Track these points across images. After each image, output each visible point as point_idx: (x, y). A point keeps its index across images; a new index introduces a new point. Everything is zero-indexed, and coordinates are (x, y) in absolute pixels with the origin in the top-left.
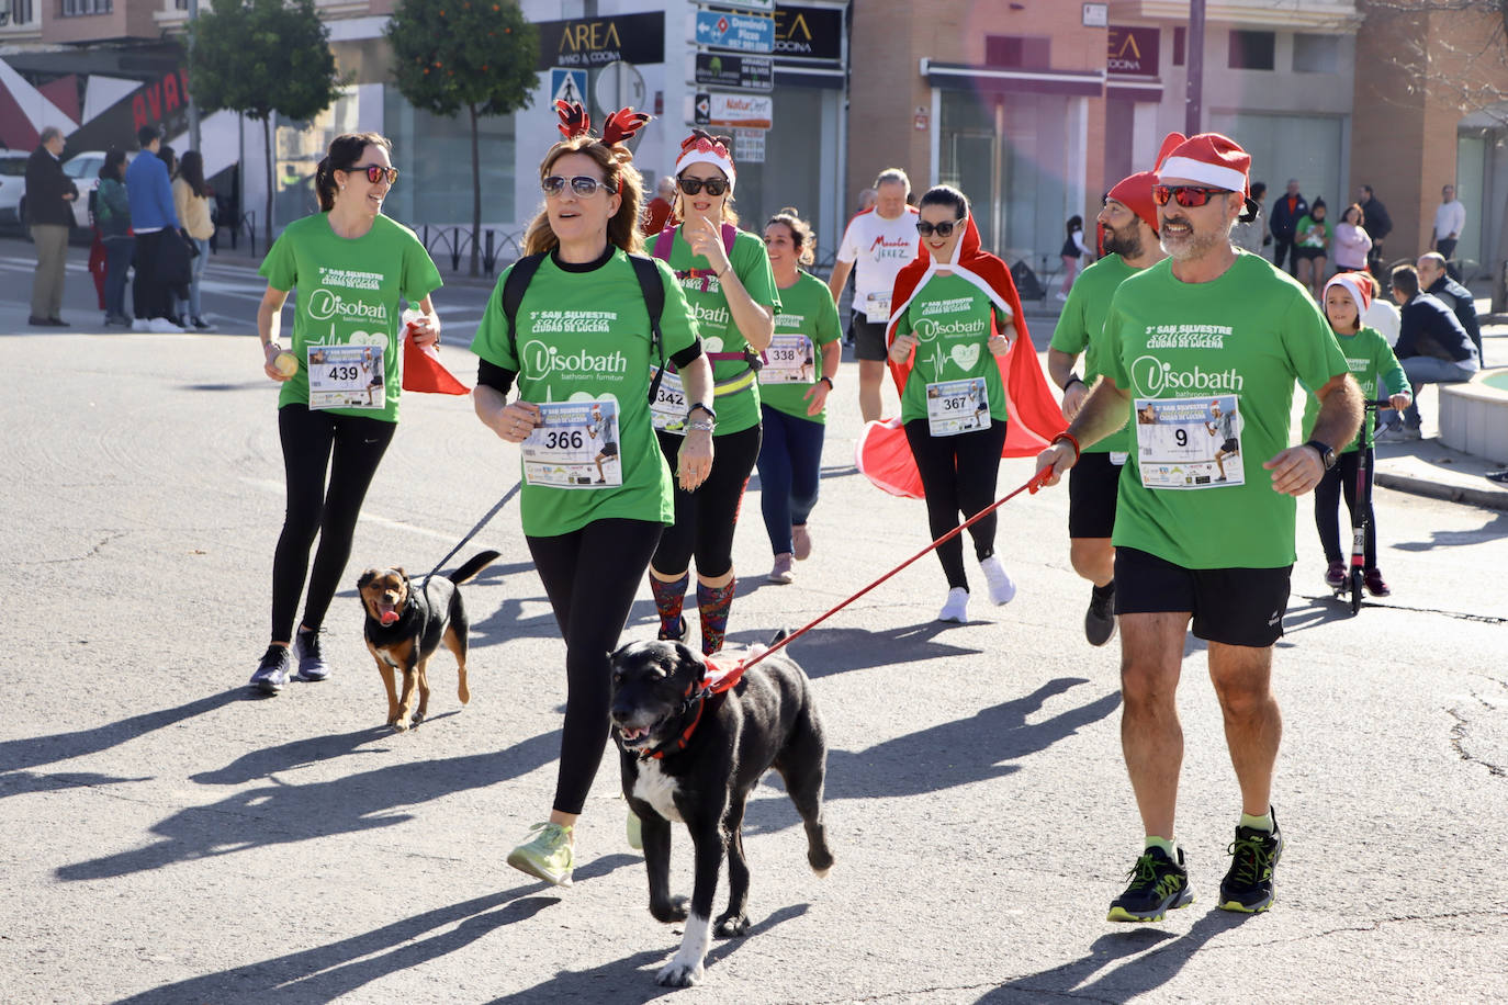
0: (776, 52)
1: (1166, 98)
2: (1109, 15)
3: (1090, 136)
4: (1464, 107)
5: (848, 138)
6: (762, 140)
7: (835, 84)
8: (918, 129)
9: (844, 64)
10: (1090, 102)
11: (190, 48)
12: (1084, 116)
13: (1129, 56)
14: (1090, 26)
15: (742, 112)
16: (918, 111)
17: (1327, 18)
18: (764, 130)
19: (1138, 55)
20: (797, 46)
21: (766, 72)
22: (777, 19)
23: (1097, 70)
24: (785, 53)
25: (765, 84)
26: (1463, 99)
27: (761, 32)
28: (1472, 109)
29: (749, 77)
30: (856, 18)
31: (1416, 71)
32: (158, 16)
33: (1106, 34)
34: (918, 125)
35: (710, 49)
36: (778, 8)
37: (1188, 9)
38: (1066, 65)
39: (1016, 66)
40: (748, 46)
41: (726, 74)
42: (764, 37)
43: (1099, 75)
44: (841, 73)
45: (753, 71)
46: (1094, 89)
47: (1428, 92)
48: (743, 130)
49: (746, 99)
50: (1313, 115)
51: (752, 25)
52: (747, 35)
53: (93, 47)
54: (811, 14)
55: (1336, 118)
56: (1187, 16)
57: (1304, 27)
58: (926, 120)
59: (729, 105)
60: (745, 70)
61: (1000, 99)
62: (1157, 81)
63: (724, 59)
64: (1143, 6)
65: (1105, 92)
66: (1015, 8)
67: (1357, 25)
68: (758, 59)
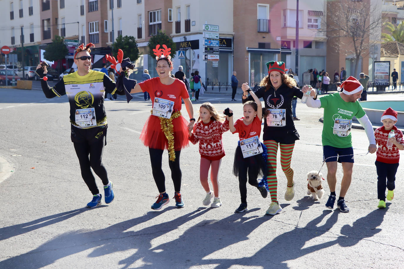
1: (292, 53)
2: (281, 39)
4: (346, 54)
5: (233, 62)
6: (218, 63)
7: (231, 52)
8: (246, 60)
9: (232, 49)
10: (278, 55)
11: (113, 49)
12: (277, 57)
13: (285, 46)
14: (278, 41)
15: (213, 58)
16: (246, 57)
17: (321, 38)
18: (218, 61)
19: (287, 46)
20: (224, 45)
21: (218, 50)
22: (220, 41)
23: (279, 49)
24: (221, 47)
25: (218, 53)
26: (346, 53)
27: (217, 43)
28: (348, 55)
29: (215, 51)
30: (234, 40)
31: (338, 48)
32: (107, 43)
33: (280, 42)
34: (247, 59)
35: (207, 46)
36: (220, 38)
37: (295, 37)
38: (273, 48)
39: (264, 48)
40: (214, 46)
41: (210, 51)
43: (280, 49)
44: (232, 50)
45: (215, 50)
46: (279, 52)
47: (340, 52)
48: (214, 61)
49: (214, 55)
50: (319, 56)
51: (215, 42)
52: (214, 44)
53: (96, 49)
54: (226, 39)
55: (323, 57)
56: (295, 38)
57: (317, 40)
58: (248, 58)
59: (211, 56)
60: (214, 50)
61: (261, 54)
62: (291, 51)
63: (210, 48)
64: (287, 37)
65: (281, 53)
66: (264, 37)
67: (327, 40)
68: (216, 48)
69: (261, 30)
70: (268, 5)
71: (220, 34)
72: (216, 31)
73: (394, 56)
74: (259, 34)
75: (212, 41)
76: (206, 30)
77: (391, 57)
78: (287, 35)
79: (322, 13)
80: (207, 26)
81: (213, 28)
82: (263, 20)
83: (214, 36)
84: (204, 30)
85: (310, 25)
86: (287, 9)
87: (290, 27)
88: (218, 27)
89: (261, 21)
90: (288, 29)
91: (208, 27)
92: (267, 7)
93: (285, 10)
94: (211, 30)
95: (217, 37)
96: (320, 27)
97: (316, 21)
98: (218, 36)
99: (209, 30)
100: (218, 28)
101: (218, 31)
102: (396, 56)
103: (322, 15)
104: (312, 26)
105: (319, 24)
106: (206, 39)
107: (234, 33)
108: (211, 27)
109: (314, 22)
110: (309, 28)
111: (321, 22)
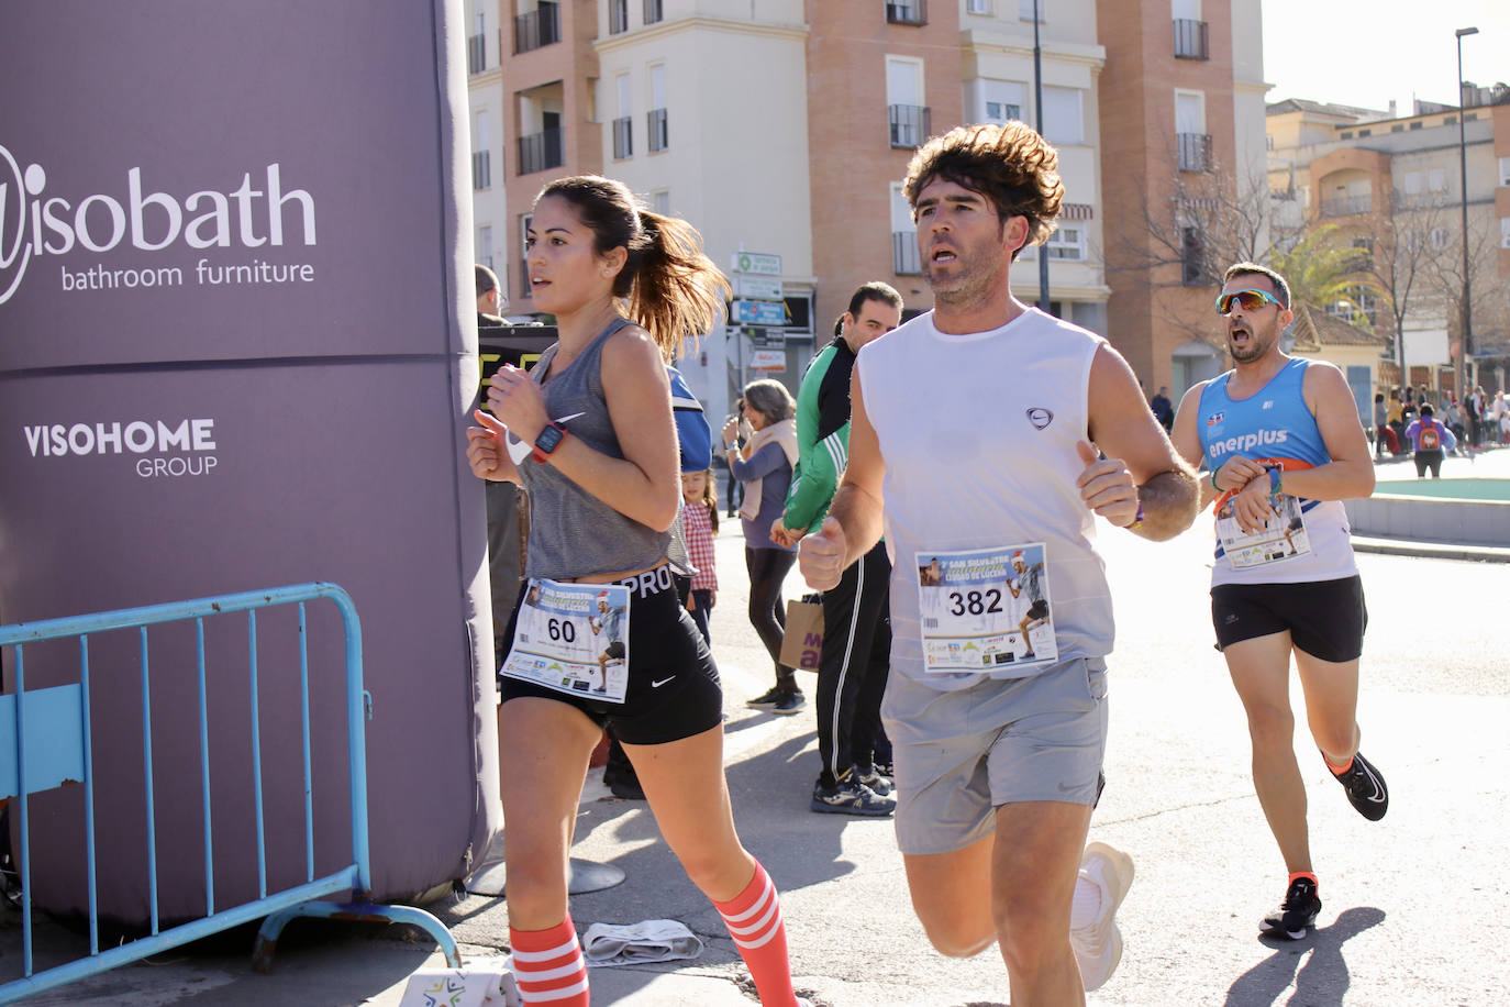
0: (785, 325)
7: (807, 342)
9: (812, 330)
15: (768, 362)
20: (793, 321)
21: (779, 336)
24: (790, 325)
25: (780, 345)
27: (777, 314)
29: (770, 340)
30: (818, 302)
35: (748, 324)
40: (769, 322)
41: (759, 339)
42: (778, 316)
44: (811, 336)
45: (773, 337)
49: (769, 354)
51: (771, 309)
52: (769, 315)
54: (797, 301)
57: (1079, 299)
59: (761, 358)
60: (769, 336)
63: (756, 330)
66: (915, 292)
67: (1107, 297)
68: (776, 330)
69: (907, 268)
71: (785, 285)
72: (775, 273)
74: (900, 281)
76: (742, 270)
79: (1091, 212)
80: (744, 257)
81: (766, 264)
83: (772, 289)
84: (736, 271)
85: (1054, 248)
88: (777, 259)
89: (906, 240)
91: (748, 260)
94: (758, 271)
95: (777, 292)
96: (1085, 254)
97: (1072, 235)
99: (751, 270)
100: (777, 265)
101: (778, 273)
103: (1091, 217)
104: (1061, 253)
105: (1082, 245)
106: (743, 300)
107: (814, 280)
108: (758, 261)
109: (1067, 240)
110: (1053, 259)
111: (1088, 240)
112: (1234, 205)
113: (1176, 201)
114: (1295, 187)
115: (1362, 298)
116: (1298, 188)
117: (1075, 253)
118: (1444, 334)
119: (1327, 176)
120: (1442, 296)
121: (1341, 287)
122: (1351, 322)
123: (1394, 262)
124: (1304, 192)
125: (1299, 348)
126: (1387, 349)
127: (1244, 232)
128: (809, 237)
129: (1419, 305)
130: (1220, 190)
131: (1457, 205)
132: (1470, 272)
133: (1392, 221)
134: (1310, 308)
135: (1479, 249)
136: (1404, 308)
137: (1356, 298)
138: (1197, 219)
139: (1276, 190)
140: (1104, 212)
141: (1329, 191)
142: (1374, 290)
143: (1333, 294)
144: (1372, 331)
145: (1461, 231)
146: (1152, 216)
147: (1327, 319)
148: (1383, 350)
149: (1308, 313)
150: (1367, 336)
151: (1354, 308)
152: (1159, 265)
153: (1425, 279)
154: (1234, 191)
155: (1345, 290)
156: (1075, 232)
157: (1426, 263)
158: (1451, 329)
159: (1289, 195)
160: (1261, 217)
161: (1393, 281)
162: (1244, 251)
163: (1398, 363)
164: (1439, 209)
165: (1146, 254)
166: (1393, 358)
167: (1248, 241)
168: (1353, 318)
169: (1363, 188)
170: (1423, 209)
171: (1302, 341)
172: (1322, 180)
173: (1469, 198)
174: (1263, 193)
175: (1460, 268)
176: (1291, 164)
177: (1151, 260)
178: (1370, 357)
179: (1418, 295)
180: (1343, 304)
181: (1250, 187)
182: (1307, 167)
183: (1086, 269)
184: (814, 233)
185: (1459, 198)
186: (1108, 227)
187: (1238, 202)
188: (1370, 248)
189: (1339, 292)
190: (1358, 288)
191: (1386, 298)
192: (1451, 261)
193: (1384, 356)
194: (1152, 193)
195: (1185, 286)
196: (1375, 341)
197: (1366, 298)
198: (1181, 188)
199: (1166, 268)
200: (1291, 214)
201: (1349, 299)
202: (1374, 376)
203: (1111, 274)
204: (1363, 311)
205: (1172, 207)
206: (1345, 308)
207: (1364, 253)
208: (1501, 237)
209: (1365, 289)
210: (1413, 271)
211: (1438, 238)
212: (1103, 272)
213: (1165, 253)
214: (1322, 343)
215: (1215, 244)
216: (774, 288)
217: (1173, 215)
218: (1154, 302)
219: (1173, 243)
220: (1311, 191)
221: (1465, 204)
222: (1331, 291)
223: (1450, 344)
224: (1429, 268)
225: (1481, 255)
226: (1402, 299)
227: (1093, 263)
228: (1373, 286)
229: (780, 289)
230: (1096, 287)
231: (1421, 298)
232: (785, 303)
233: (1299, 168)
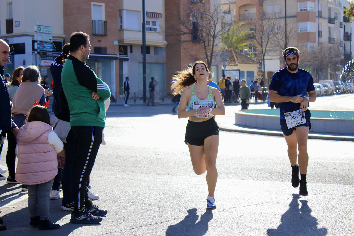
0: (53, 51)
1: (129, 60)
2: (118, 43)
3: (116, 68)
10: (116, 61)
12: (114, 64)
13: (121, 51)
14: (115, 45)
15: (47, 64)
19: (123, 51)
21: (51, 55)
23: (117, 54)
24: (55, 51)
25: (52, 58)
29: (48, 56)
33: (118, 47)
35: (40, 50)
38: (110, 53)
39: (100, 53)
40: (48, 50)
41: (44, 56)
42: (51, 48)
43: (117, 55)
45: (49, 55)
46: (116, 58)
49: (48, 61)
50: (158, 63)
51: (48, 45)
52: (47, 48)
54: (56, 43)
55: (163, 64)
57: (155, 45)
59: (44, 62)
60: (47, 55)
61: (96, 60)
62: (128, 56)
63: (43, 53)
64: (125, 41)
65: (118, 59)
66: (100, 41)
67: (166, 45)
68: (50, 53)
69: (97, 33)
70: (103, 4)
71: (53, 37)
72: (50, 33)
73: (234, 65)
74: (94, 37)
75: (45, 45)
76: (38, 31)
77: (230, 65)
78: (125, 39)
79: (161, 15)
80: (39, 27)
81: (46, 30)
82: (99, 21)
83: (47, 38)
84: (36, 32)
85: (148, 28)
86: (123, 9)
87: (126, 30)
88: (51, 28)
89: (97, 23)
90: (125, 32)
91: (40, 28)
92: (102, 6)
93: (121, 11)
94: (44, 32)
95: (50, 40)
96: (159, 30)
97: (154, 23)
98: (52, 39)
99: (41, 31)
100: (51, 30)
101: (51, 33)
102: (235, 65)
103: (161, 17)
104: (151, 29)
105: (157, 27)
106: (38, 42)
107: (64, 36)
108: (44, 28)
109: (152, 25)
110: (148, 31)
111: (160, 25)
112: (209, 14)
113: (190, 13)
114: (231, 10)
115: (252, 48)
116: (232, 10)
117: (155, 30)
118: (279, 61)
119: (242, 6)
120: (278, 48)
121: (245, 44)
122: (248, 56)
123: (262, 36)
124: (234, 11)
125: (230, 64)
126: (260, 66)
127: (212, 24)
128: (62, 20)
129: (270, 51)
130: (204, 9)
131: (283, 18)
132: (287, 40)
133: (262, 22)
134: (235, 51)
135: (290, 32)
136: (265, 51)
137: (250, 48)
138: (196, 19)
139: (224, 10)
140: (166, 16)
141: (242, 11)
142: (256, 45)
143: (243, 46)
144: (255, 60)
145: (284, 26)
146: (182, 17)
147: (240, 55)
148: (258, 66)
149: (234, 52)
150: (253, 61)
151: (249, 51)
152: (184, 34)
153: (272, 42)
154: (209, 10)
155: (247, 45)
156: (155, 22)
157: (273, 37)
158: (281, 59)
159: (229, 12)
160: (218, 19)
161: (262, 42)
162: (212, 30)
163: (263, 70)
164: (277, 18)
165: (179, 30)
166: (262, 69)
167: (214, 27)
168: (249, 55)
169: (253, 11)
170: (272, 19)
171: (232, 62)
172: (240, 8)
173: (287, 15)
174: (219, 11)
175: (284, 39)
176: (230, 2)
177: (181, 33)
178: (254, 68)
179: (270, 48)
180: (246, 50)
181: (214, 9)
182: (235, 3)
183: (158, 35)
184: (64, 19)
185: (284, 15)
186: (167, 21)
187: (210, 13)
188: (255, 31)
189: (245, 46)
190: (251, 45)
191: (259, 48)
192: (281, 36)
193: (259, 68)
194: (181, 10)
195: (193, 42)
196: (256, 63)
197: (253, 48)
198: (191, 8)
199: (186, 35)
200: (228, 19)
201: (248, 48)
202: (255, 74)
203: (167, 37)
204: (252, 52)
205: (188, 15)
206: (246, 51)
207: (253, 33)
208: (298, 28)
209: (253, 45)
210: (268, 39)
211: (278, 28)
212: (164, 36)
213: (185, 30)
214: (238, 63)
215: (202, 28)
216: (50, 38)
217: (189, 18)
218: (182, 47)
219: (188, 27)
220: (236, 11)
221: (286, 17)
222: (242, 45)
223: (280, 64)
224: (274, 38)
225: (291, 34)
226: (265, 49)
227: (161, 33)
228: (256, 44)
229: (52, 38)
230: (162, 41)
231: (271, 48)
232: (53, 44)
233: (232, 3)
